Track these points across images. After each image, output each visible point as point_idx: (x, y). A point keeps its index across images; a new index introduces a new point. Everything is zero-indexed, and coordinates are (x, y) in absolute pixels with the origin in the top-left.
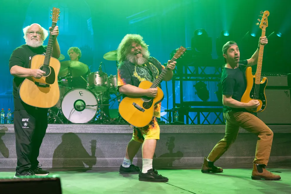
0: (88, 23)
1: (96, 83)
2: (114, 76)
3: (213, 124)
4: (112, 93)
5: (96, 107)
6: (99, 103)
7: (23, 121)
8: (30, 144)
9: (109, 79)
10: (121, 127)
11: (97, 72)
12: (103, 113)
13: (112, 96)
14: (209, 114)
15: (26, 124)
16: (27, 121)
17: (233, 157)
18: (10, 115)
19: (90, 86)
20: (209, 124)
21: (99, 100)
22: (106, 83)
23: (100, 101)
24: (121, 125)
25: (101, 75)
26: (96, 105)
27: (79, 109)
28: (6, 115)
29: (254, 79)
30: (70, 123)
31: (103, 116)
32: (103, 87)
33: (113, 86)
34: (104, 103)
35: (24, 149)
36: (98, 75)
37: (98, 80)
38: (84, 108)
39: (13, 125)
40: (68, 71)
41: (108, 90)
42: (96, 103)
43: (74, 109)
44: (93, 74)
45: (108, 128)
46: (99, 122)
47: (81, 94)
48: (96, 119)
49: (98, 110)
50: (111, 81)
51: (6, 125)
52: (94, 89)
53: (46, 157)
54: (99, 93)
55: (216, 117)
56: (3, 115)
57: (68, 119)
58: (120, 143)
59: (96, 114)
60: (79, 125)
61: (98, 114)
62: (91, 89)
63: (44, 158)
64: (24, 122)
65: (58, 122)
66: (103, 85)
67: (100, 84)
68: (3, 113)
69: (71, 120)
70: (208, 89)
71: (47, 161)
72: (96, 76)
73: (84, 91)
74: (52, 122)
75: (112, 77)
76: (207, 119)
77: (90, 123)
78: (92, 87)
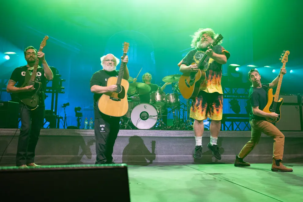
0: (151, 55)
1: (157, 99)
2: (170, 94)
3: (243, 131)
4: (168, 107)
5: (156, 117)
6: (159, 114)
7: (100, 126)
8: (106, 144)
9: (166, 96)
10: (175, 132)
11: (158, 91)
12: (162, 122)
13: (169, 109)
14: (240, 123)
15: (102, 129)
16: (104, 126)
17: (257, 155)
18: (92, 122)
19: (152, 101)
20: (240, 130)
21: (158, 112)
22: (164, 99)
23: (160, 112)
24: (175, 131)
25: (161, 93)
26: (156, 116)
27: (143, 119)
28: (88, 123)
29: (274, 98)
30: (137, 129)
31: (162, 124)
32: (162, 102)
33: (170, 102)
34: (163, 114)
35: (101, 148)
36: (158, 93)
37: (158, 97)
38: (148, 118)
39: (94, 130)
40: (136, 90)
41: (165, 105)
42: (156, 114)
43: (140, 118)
44: (155, 92)
45: (165, 133)
46: (159, 128)
47: (145, 107)
48: (157, 126)
49: (158, 120)
50: (168, 98)
51: (89, 130)
52: (155, 104)
53: (119, 155)
54: (159, 107)
55: (245, 125)
56: (87, 123)
57: (135, 126)
58: (174, 144)
59: (156, 122)
60: (144, 130)
61: (158, 122)
62: (153, 104)
63: (117, 155)
64: (102, 127)
65: (128, 128)
66: (162, 101)
67: (160, 100)
68: (86, 121)
69: (138, 127)
70: (239, 105)
71: (119, 157)
72: (157, 94)
73: (147, 105)
74: (123, 128)
75: (169, 95)
76: (239, 127)
77: (151, 129)
78: (153, 102)
